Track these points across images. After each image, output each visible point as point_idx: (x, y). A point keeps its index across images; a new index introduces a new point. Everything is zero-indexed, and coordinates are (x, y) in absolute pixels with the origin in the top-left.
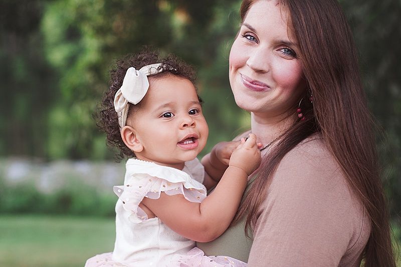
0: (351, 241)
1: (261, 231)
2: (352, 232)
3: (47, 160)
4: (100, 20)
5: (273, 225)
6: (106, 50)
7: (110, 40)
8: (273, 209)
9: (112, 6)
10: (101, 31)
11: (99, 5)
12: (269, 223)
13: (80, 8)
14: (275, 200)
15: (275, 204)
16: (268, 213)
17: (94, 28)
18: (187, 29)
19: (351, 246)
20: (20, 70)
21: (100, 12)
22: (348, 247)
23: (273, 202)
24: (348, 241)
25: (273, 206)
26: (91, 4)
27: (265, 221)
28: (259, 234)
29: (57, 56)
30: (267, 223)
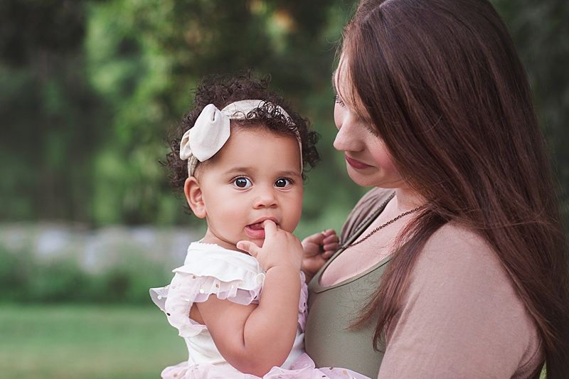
0: (524, 356)
1: (397, 335)
2: (528, 344)
3: (93, 226)
4: (168, 29)
5: (415, 328)
6: (178, 71)
7: (184, 57)
8: (416, 305)
9: (185, 8)
10: (171, 44)
11: (166, 8)
12: (409, 326)
13: (140, 14)
14: (420, 293)
15: (419, 299)
16: (409, 311)
17: (160, 40)
18: (291, 38)
19: (524, 363)
20: (53, 99)
21: (168, 18)
22: (519, 364)
23: (417, 296)
24: (521, 356)
25: (417, 302)
26: (155, 6)
27: (404, 322)
28: (394, 339)
29: (106, 78)
30: (406, 325)
